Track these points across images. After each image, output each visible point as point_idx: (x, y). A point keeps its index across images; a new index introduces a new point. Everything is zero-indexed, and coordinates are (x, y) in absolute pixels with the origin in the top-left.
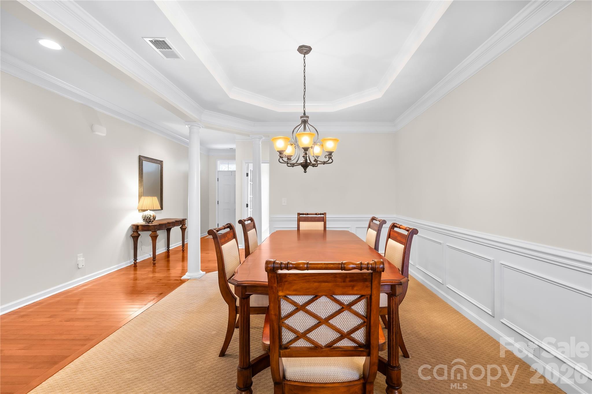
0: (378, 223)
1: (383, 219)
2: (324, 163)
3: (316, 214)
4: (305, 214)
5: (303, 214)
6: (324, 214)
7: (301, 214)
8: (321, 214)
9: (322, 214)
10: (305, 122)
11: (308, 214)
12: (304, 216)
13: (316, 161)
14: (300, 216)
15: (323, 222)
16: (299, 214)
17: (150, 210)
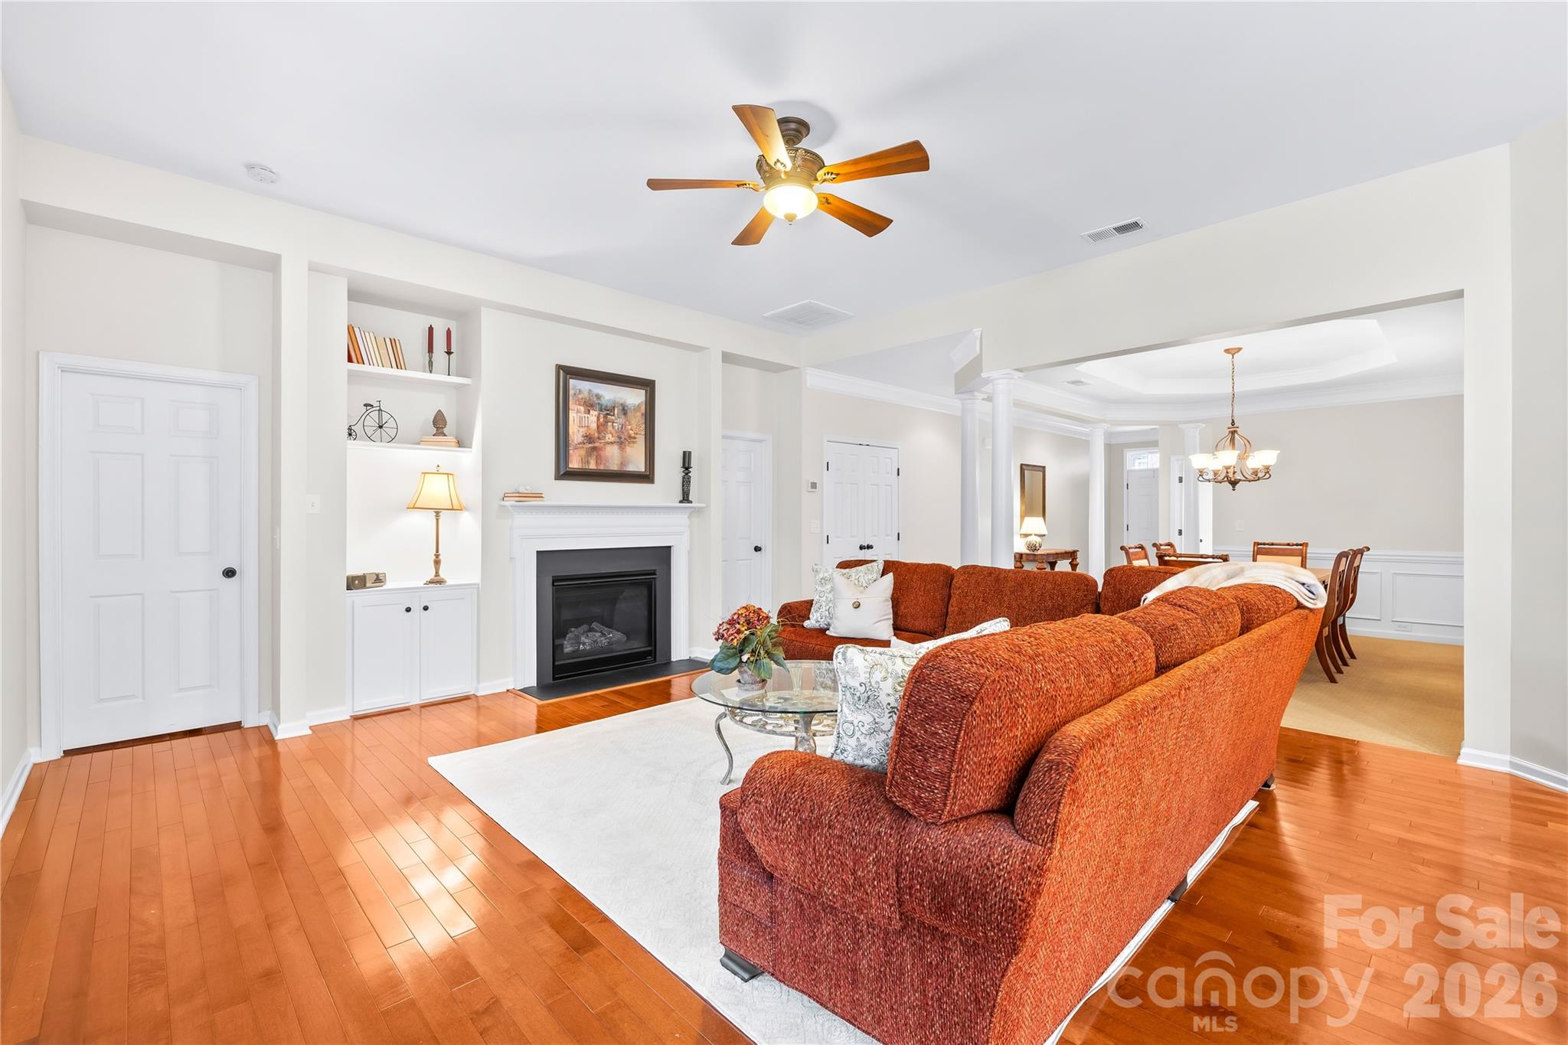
3: (1288, 545)
4: (1268, 544)
5: (1264, 544)
6: (1306, 545)
7: (1261, 544)
8: (1297, 545)
9: (1301, 545)
10: (1233, 433)
11: (1272, 544)
12: (1266, 546)
14: (1260, 546)
15: (1300, 558)
16: (1256, 544)
17: (1035, 535)
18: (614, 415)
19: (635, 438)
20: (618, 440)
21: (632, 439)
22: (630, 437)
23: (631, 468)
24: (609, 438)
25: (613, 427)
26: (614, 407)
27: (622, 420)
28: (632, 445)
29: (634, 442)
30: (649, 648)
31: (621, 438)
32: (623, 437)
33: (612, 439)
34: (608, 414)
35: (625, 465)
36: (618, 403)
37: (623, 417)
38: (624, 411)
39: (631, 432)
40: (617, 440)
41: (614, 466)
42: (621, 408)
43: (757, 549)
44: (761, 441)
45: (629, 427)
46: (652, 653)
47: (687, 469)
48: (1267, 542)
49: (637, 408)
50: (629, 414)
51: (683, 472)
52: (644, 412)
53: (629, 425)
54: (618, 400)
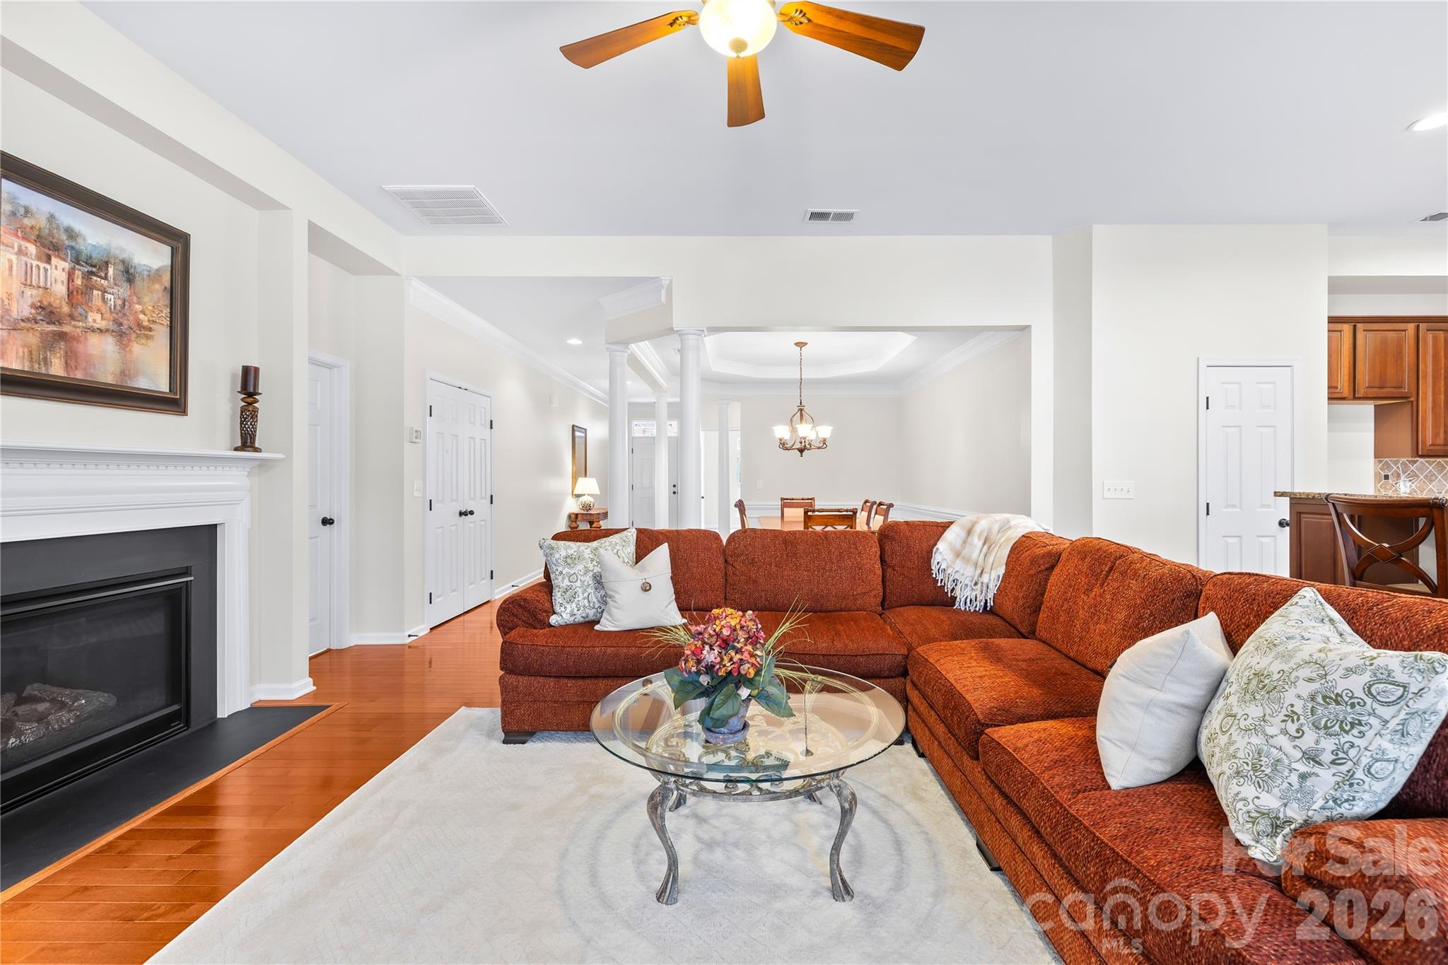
0: (885, 507)
1: (890, 502)
2: (819, 448)
3: (803, 499)
5: (787, 499)
7: (785, 499)
8: (808, 499)
9: (810, 499)
11: (793, 499)
12: (789, 501)
13: (810, 444)
14: (784, 501)
16: (782, 499)
17: (588, 495)
18: (106, 278)
19: (150, 329)
20: (115, 328)
21: (144, 331)
22: (140, 326)
23: (142, 383)
24: (95, 319)
25: (104, 300)
26: (107, 263)
27: (123, 290)
28: (143, 341)
29: (148, 337)
30: (176, 707)
31: (121, 324)
32: (125, 322)
33: (101, 324)
34: (92, 273)
35: (129, 376)
36: (116, 258)
37: (126, 285)
38: (129, 274)
39: (141, 316)
40: (111, 326)
41: (106, 375)
42: (121, 267)
43: (327, 522)
44: (330, 367)
45: (138, 307)
46: (184, 716)
47: (251, 395)
48: (789, 498)
49: (155, 276)
50: (138, 282)
51: (243, 400)
52: (168, 284)
53: (139, 303)
54: (114, 251)
